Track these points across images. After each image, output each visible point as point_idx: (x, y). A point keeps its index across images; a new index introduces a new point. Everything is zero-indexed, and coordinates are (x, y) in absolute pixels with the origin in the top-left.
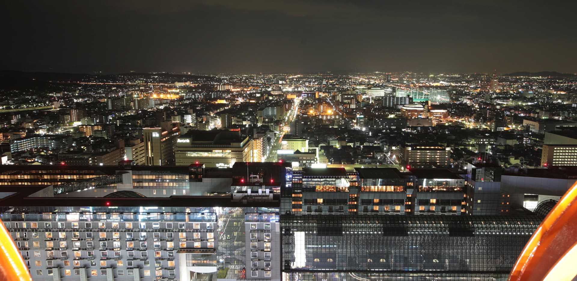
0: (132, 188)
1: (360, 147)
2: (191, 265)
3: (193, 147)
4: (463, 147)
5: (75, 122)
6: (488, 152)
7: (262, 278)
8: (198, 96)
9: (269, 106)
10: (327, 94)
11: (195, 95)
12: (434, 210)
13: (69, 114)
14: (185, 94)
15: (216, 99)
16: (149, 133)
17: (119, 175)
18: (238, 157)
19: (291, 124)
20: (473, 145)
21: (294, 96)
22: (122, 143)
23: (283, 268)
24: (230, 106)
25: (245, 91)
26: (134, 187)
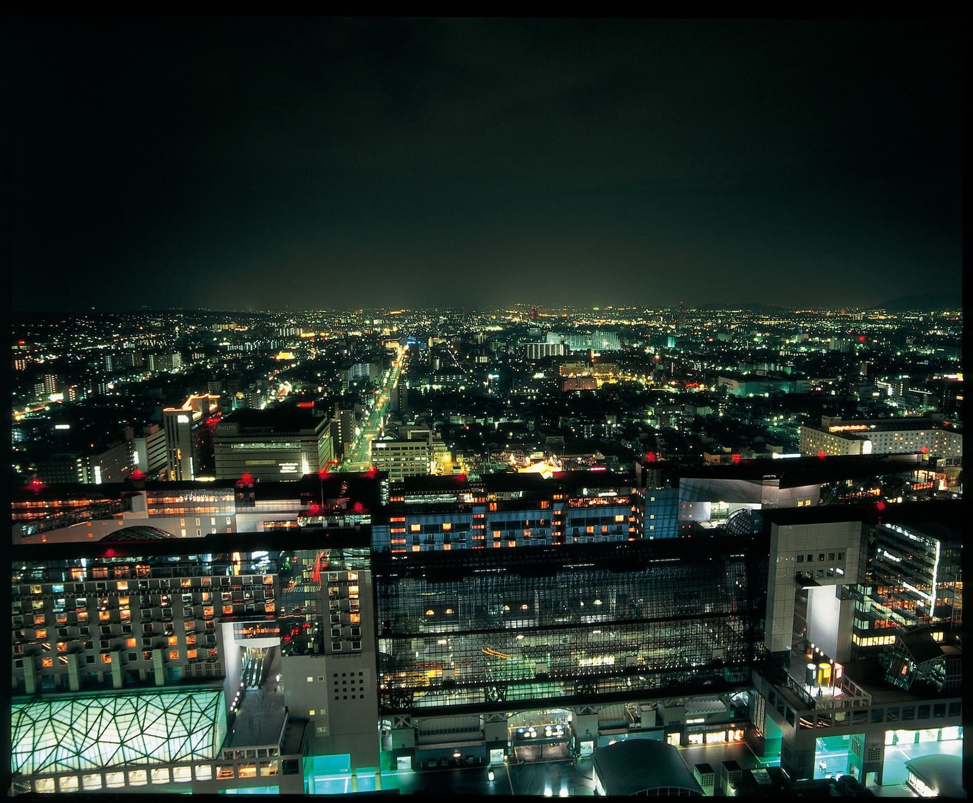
0: (147, 517)
1: (494, 424)
2: (241, 636)
3: (242, 437)
4: (639, 420)
5: (51, 395)
6: (672, 427)
7: (349, 651)
8: (249, 346)
9: (359, 362)
10: (445, 341)
11: (244, 345)
12: (592, 531)
13: (43, 381)
14: (228, 344)
15: (276, 351)
16: (172, 417)
17: (127, 499)
18: (311, 449)
19: (391, 392)
20: (652, 417)
21: (395, 345)
22: (129, 432)
23: (380, 633)
24: (298, 363)
25: (322, 336)
26: (151, 516)
